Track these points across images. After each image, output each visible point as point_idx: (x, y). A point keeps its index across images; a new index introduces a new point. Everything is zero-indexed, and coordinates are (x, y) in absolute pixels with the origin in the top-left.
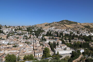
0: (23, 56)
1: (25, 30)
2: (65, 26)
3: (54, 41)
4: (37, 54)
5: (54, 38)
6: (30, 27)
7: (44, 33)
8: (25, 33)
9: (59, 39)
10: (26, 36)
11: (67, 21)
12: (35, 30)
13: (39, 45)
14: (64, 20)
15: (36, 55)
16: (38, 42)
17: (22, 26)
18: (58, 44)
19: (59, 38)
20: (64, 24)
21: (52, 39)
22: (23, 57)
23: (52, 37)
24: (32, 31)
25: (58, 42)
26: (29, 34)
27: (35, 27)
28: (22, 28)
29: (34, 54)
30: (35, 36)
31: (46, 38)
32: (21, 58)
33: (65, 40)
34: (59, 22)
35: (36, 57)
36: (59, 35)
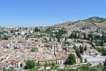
0: (43, 62)
1: (44, 32)
2: (95, 25)
3: (80, 45)
4: (60, 61)
5: (81, 41)
6: (49, 28)
7: (67, 35)
8: (44, 35)
9: (88, 43)
10: (45, 39)
11: (97, 18)
12: (56, 31)
13: (62, 50)
14: (93, 17)
15: (58, 61)
16: (59, 46)
17: (40, 27)
18: (85, 49)
19: (87, 41)
22: (43, 64)
23: (78, 40)
24: (52, 33)
25: (86, 47)
26: (48, 36)
27: (55, 27)
30: (55, 38)
31: (70, 41)
32: (41, 64)
33: (94, 44)
34: (86, 20)
35: (58, 64)
36: (87, 37)
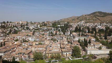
0: (49, 54)
1: (50, 26)
2: (98, 19)
3: (85, 39)
4: (65, 54)
5: (85, 35)
6: (55, 23)
7: (71, 29)
8: (50, 29)
9: (92, 36)
10: (52, 33)
11: (100, 13)
12: (61, 25)
13: (67, 43)
14: (96, 12)
15: (64, 54)
16: (65, 39)
17: (47, 22)
18: (90, 42)
19: (91, 34)
20: (97, 17)
21: (82, 35)
22: (50, 56)
24: (58, 27)
25: (90, 40)
26: (54, 30)
27: (61, 22)
28: (47, 23)
29: (61, 53)
30: (61, 32)
31: (75, 34)
32: (48, 56)
33: (99, 37)
34: (89, 15)
35: (64, 56)
36: (91, 31)
